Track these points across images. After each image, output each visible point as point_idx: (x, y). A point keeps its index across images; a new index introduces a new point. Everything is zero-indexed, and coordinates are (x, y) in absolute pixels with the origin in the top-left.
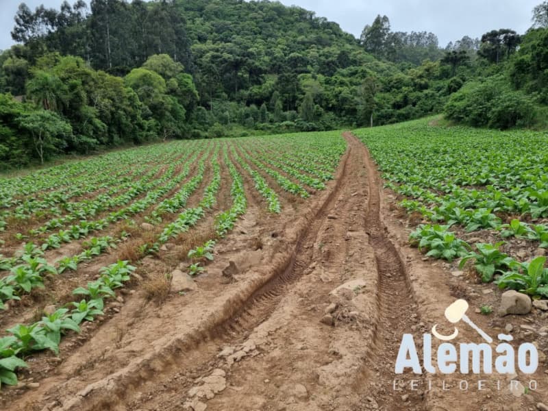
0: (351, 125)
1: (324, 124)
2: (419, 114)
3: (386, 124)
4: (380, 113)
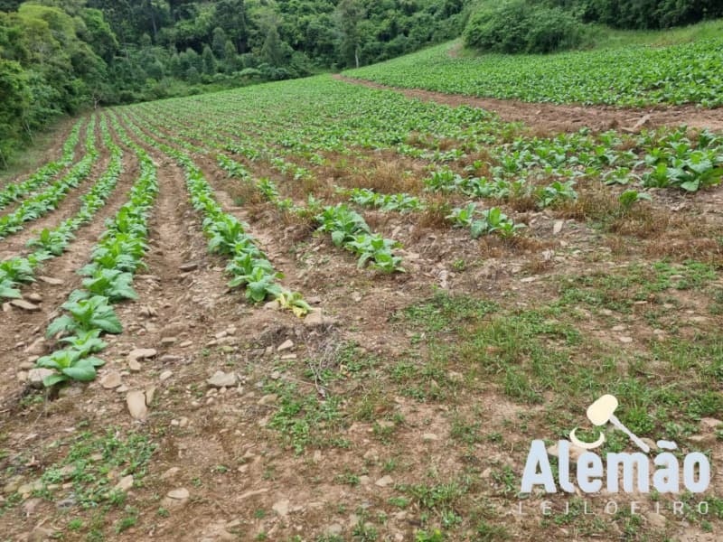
0: (328, 67)
1: (297, 68)
2: (415, 45)
3: (375, 63)
4: (364, 49)
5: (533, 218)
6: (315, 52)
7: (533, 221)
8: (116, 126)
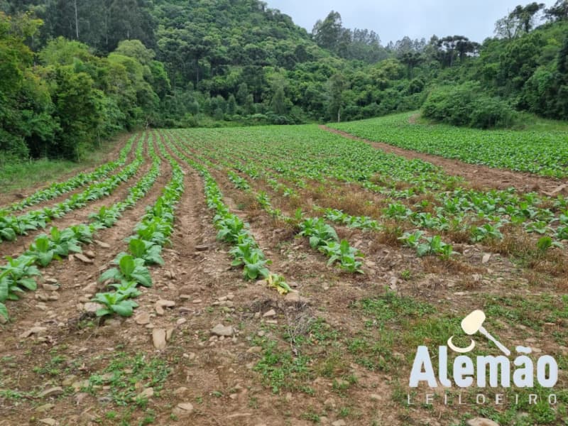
0: (317, 119)
1: (294, 117)
2: (384, 112)
3: (352, 120)
4: (346, 109)
5: (467, 248)
6: (309, 108)
7: (466, 251)
8: (159, 143)
